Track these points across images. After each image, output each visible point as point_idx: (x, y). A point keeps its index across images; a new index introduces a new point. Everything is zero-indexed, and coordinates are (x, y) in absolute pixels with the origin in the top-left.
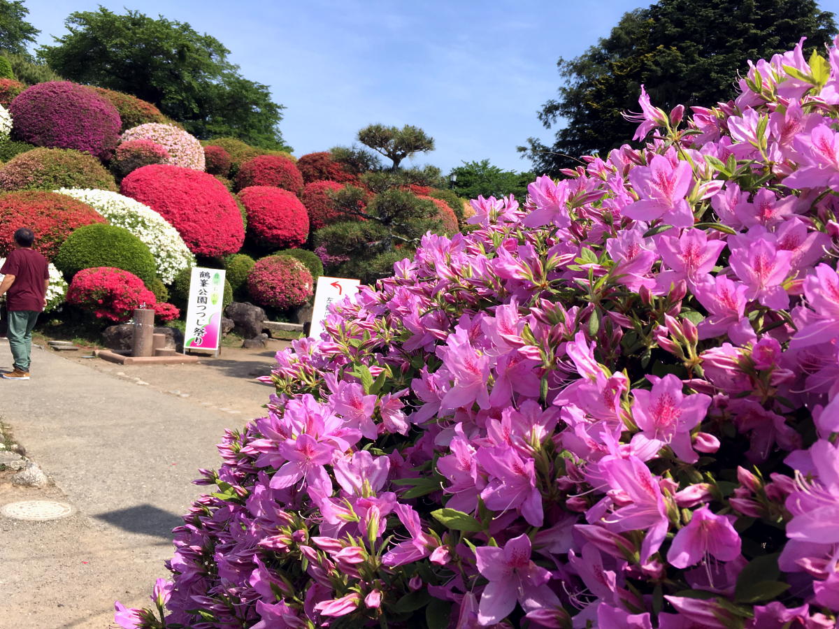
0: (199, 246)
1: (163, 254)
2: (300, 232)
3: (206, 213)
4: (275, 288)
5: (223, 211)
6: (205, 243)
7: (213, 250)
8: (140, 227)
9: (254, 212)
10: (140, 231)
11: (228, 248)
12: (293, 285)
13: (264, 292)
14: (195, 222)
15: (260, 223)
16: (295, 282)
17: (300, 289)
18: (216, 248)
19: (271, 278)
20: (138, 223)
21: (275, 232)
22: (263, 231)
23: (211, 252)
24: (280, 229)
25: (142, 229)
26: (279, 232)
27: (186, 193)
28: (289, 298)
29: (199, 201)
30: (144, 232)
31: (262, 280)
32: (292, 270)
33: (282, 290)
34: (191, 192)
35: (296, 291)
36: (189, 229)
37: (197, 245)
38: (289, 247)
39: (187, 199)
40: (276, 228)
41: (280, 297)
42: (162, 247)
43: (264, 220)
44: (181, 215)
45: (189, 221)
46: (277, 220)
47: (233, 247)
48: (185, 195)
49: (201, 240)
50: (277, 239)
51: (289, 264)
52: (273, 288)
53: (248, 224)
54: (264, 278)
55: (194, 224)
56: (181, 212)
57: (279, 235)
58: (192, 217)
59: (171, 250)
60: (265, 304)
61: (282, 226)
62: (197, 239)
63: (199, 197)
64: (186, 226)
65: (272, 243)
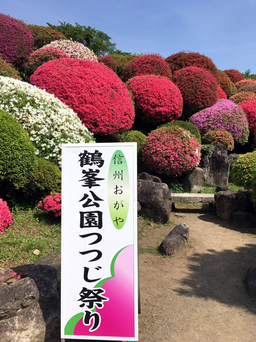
0: (98, 126)
1: (57, 135)
2: (177, 107)
3: (101, 94)
4: (169, 157)
5: (115, 92)
6: (103, 122)
7: (110, 128)
8: (28, 107)
9: (139, 95)
10: (28, 111)
11: (123, 126)
12: (185, 152)
13: (159, 162)
14: (92, 103)
15: (145, 103)
16: (187, 149)
17: (192, 155)
18: (112, 126)
19: (165, 148)
20: (26, 102)
21: (157, 109)
22: (148, 110)
23: (108, 130)
24: (162, 106)
25: (30, 108)
26: (161, 109)
27: (81, 78)
28: (183, 165)
29: (93, 84)
30: (34, 111)
31: (157, 151)
32: (182, 138)
33: (175, 158)
34: (86, 76)
35: (188, 157)
36: (87, 110)
37: (96, 125)
38: (170, 121)
39: (83, 82)
40: (159, 106)
41: (174, 165)
42: (56, 127)
43: (148, 100)
44: (78, 98)
45: (86, 103)
46: (159, 99)
47: (126, 124)
48: (80, 80)
49: (98, 120)
50: (160, 116)
51: (178, 134)
52: (167, 157)
53: (135, 105)
54: (158, 149)
55: (91, 106)
56: (79, 96)
57: (160, 112)
58: (89, 99)
59: (65, 129)
60: (161, 173)
61: (163, 104)
62: (95, 119)
63: (93, 80)
64: (84, 108)
65: (155, 119)
